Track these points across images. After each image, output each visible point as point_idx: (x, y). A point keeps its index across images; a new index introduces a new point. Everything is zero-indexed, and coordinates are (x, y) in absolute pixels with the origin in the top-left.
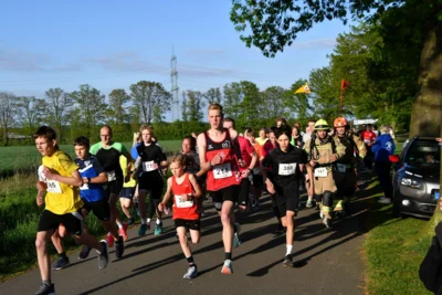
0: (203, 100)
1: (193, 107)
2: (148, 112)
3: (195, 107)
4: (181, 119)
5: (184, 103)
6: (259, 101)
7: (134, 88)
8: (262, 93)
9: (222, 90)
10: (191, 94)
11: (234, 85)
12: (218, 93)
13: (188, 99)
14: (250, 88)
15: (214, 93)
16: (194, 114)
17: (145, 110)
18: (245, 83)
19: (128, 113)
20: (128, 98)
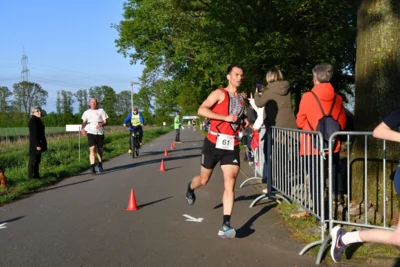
0: (74, 98)
1: (66, 103)
2: (28, 105)
3: (67, 102)
4: (56, 111)
5: (58, 100)
6: (115, 101)
7: (16, 87)
8: (118, 95)
9: (88, 92)
10: (64, 94)
11: (97, 88)
12: (85, 94)
13: (62, 97)
14: (109, 91)
15: (81, 94)
16: (66, 108)
17: (25, 103)
18: (105, 87)
19: (10, 104)
20: (11, 94)
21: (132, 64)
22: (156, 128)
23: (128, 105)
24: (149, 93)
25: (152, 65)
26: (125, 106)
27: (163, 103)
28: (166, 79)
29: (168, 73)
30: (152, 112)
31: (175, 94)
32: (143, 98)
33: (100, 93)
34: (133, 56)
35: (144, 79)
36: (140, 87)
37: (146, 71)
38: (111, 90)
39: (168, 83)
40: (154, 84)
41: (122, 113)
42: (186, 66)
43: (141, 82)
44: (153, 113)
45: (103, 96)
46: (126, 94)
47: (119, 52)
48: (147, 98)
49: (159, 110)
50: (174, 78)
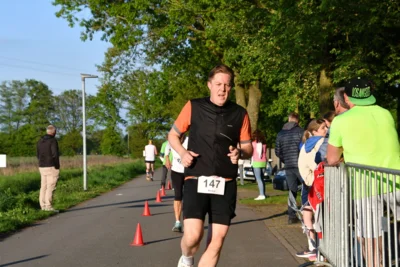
21: (84, 39)
22: (129, 161)
23: (77, 116)
24: (118, 96)
25: (123, 42)
26: (71, 119)
27: (143, 114)
28: (150, 69)
29: (152, 58)
30: (123, 130)
31: (167, 97)
32: (106, 104)
33: (22, 94)
34: (88, 25)
35: (107, 68)
36: (100, 84)
37: (111, 54)
38: (45, 87)
39: (154, 76)
40: (125, 78)
41: (64, 133)
42: (187, 45)
43: (101, 75)
44: (125, 133)
45: (28, 99)
46: (73, 96)
47: (58, 15)
48: (114, 105)
49: (135, 128)
50: (165, 66)
